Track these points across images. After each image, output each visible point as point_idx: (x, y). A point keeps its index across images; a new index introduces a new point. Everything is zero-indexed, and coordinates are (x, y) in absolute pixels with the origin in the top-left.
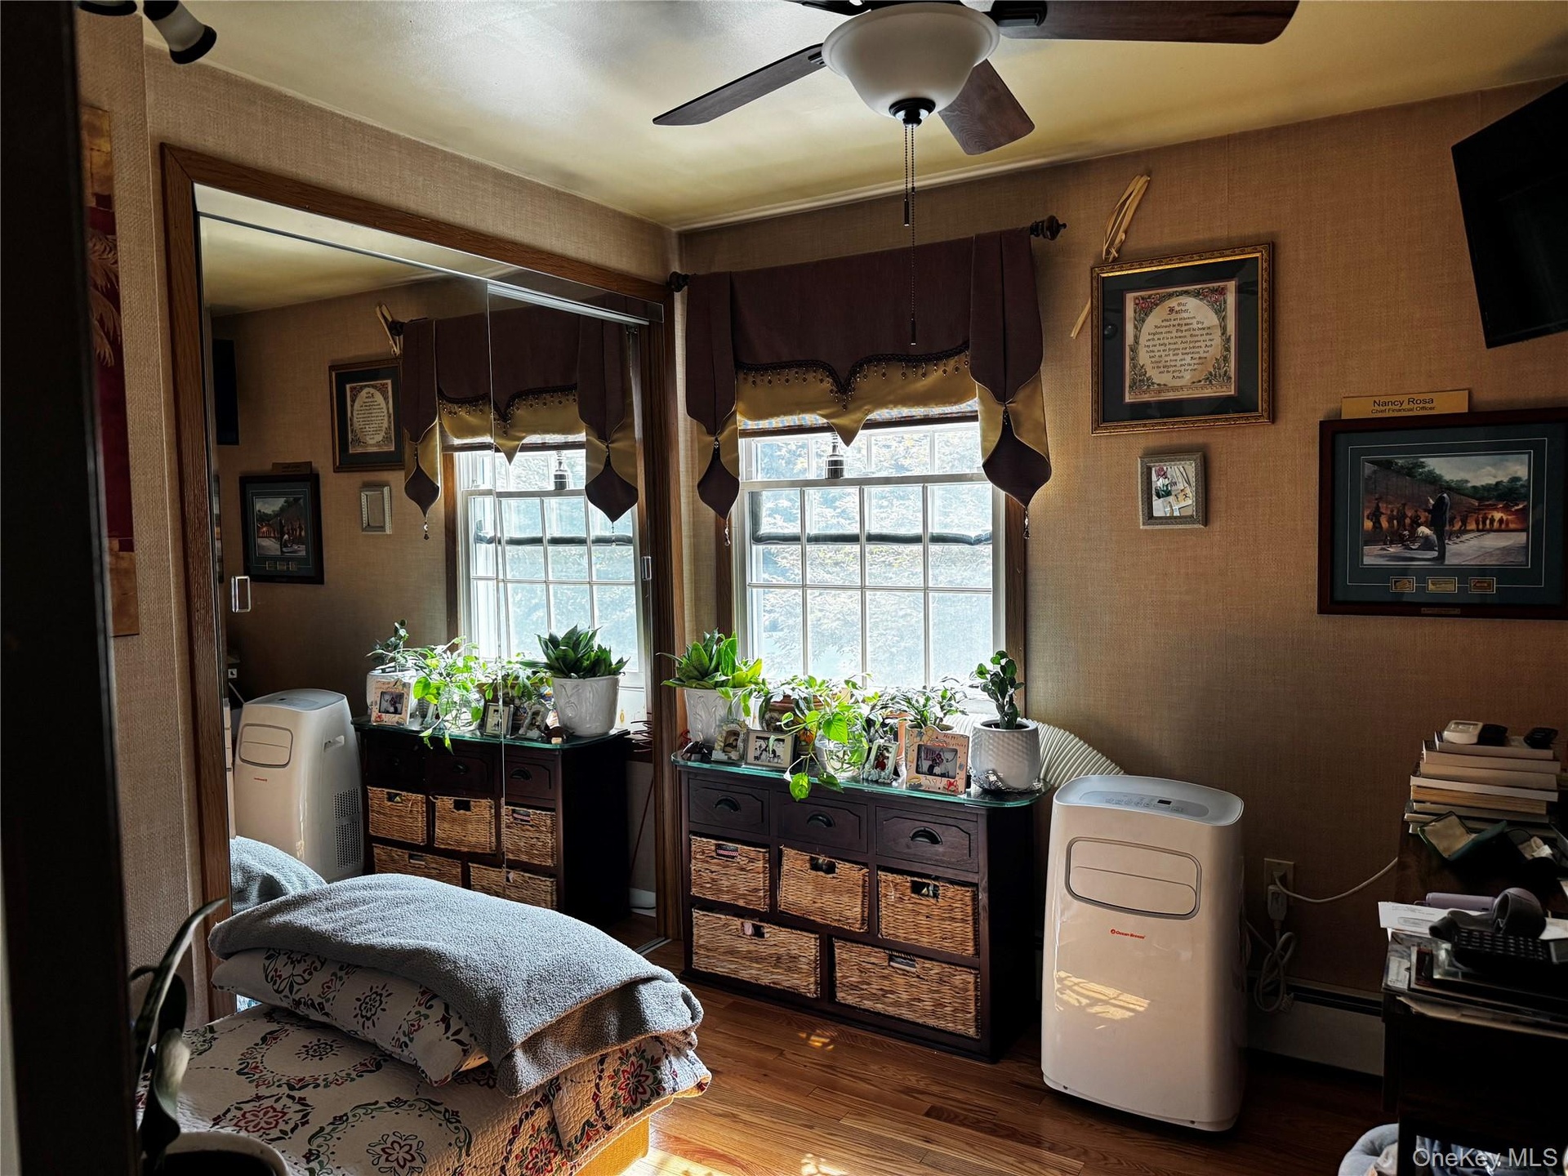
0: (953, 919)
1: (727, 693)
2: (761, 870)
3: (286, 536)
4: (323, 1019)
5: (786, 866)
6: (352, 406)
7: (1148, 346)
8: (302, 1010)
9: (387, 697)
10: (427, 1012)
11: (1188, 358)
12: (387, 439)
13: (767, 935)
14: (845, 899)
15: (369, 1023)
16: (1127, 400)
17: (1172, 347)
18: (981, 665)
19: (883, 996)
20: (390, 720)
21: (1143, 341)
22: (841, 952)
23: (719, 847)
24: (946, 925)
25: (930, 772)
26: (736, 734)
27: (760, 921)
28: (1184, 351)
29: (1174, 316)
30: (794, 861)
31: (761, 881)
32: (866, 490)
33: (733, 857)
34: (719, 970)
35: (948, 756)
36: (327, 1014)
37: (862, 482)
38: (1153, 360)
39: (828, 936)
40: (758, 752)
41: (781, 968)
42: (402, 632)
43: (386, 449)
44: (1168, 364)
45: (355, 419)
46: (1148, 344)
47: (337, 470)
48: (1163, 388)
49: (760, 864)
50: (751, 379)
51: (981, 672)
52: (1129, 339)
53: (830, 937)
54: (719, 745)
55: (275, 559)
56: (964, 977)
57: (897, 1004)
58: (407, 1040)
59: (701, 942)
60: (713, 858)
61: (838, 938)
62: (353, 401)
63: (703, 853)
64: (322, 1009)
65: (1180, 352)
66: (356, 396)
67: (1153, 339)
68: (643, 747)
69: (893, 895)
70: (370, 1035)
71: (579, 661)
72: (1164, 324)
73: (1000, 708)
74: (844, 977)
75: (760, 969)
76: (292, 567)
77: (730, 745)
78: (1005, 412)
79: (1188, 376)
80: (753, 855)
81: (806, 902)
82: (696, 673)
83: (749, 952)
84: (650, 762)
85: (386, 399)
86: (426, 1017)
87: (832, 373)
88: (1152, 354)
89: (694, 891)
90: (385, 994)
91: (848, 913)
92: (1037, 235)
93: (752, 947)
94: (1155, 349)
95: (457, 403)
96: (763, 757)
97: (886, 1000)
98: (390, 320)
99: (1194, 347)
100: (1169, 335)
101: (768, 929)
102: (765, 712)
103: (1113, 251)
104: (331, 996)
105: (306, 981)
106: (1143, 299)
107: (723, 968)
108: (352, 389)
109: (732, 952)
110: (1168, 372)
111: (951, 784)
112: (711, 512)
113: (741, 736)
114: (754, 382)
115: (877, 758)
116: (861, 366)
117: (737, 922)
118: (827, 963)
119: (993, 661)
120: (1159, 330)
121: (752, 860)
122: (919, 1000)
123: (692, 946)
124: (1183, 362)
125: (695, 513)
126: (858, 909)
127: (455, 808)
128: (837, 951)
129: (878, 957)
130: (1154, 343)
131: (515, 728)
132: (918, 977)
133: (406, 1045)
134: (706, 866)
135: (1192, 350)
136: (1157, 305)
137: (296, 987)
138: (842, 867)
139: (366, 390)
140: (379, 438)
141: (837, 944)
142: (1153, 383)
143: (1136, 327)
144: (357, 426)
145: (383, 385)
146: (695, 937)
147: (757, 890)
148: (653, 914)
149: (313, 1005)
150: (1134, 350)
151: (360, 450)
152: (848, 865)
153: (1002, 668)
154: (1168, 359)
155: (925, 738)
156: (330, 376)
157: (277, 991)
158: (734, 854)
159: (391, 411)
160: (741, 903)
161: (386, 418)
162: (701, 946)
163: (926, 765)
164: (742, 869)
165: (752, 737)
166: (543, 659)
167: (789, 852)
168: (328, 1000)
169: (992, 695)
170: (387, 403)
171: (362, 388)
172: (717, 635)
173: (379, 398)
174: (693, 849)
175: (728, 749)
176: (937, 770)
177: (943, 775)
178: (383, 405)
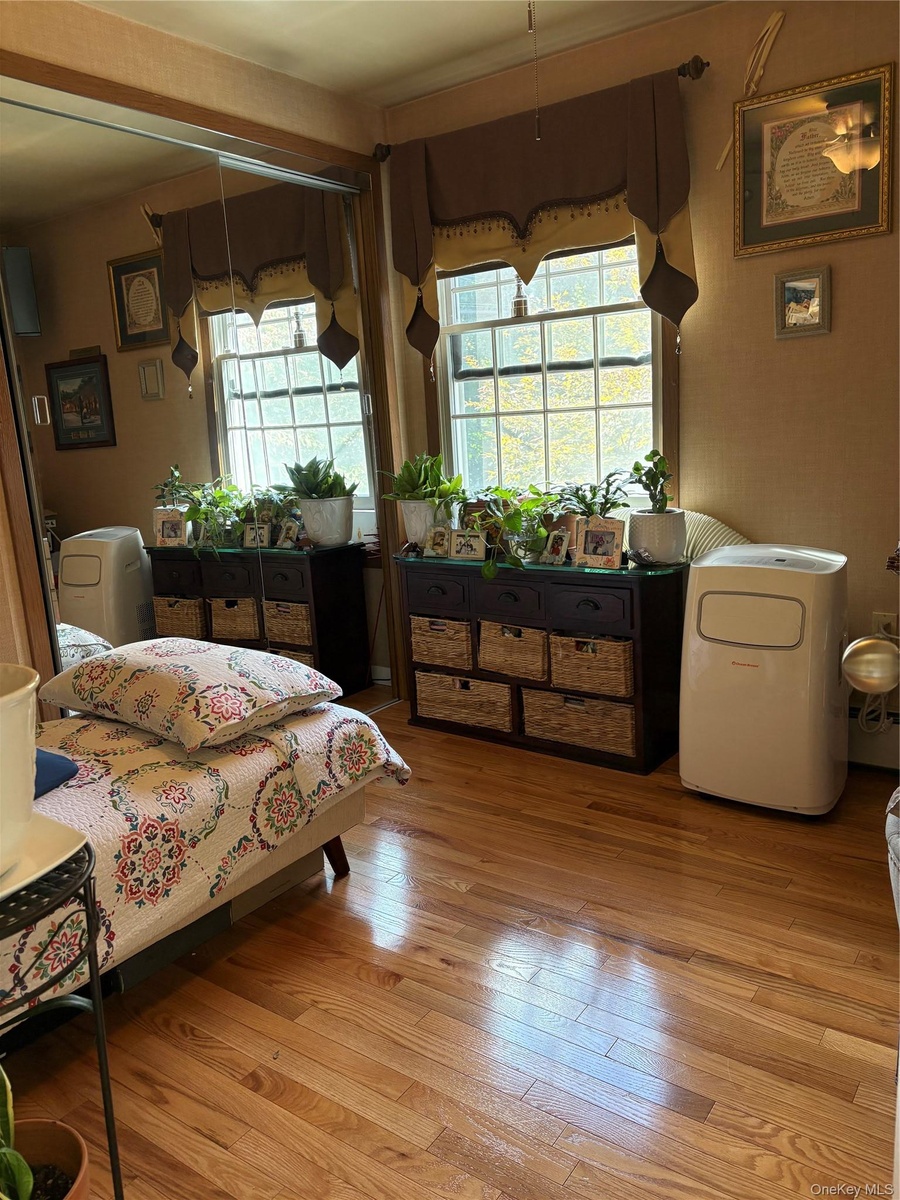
0: (608, 669)
1: (434, 501)
2: (464, 639)
3: (85, 410)
4: (114, 716)
5: (483, 634)
6: (128, 294)
7: (783, 172)
8: (101, 711)
9: (168, 525)
10: (183, 705)
11: (818, 179)
12: (156, 318)
13: (472, 688)
14: (529, 657)
15: (144, 716)
16: (765, 223)
17: (804, 170)
18: (637, 463)
19: (561, 729)
20: (172, 543)
21: (778, 168)
22: (529, 698)
23: (432, 623)
24: (603, 673)
25: (595, 552)
26: (442, 535)
27: (467, 677)
28: (815, 173)
29: (806, 141)
30: (489, 630)
31: (465, 647)
32: (546, 325)
33: (443, 630)
34: (438, 716)
35: (607, 538)
36: (116, 713)
37: (542, 318)
38: (787, 184)
39: (518, 686)
40: (459, 547)
41: (482, 711)
42: (177, 474)
43: (155, 328)
44: (801, 186)
45: (131, 306)
46: (783, 169)
47: (120, 350)
48: (796, 208)
49: (463, 634)
50: (445, 233)
51: (637, 468)
52: (767, 167)
53: (519, 687)
54: (428, 545)
55: (76, 430)
56: (622, 710)
57: (571, 734)
58: (170, 725)
59: (423, 695)
60: (427, 631)
61: (526, 687)
62: (128, 290)
63: (421, 628)
64: (113, 709)
65: (811, 174)
66: (130, 285)
67: (788, 165)
68: (375, 555)
69: (561, 653)
70: (146, 724)
71: (318, 485)
72: (799, 149)
73: (653, 497)
74: (532, 716)
75: (468, 714)
76: (92, 434)
77: (438, 544)
78: (659, 241)
79: (818, 196)
80: (457, 627)
81: (499, 660)
82: (408, 487)
83: (459, 701)
84: (380, 568)
85: (153, 285)
86: (182, 708)
87: (512, 221)
88: (787, 179)
89: (415, 658)
90: (155, 695)
91: (531, 667)
92: (684, 76)
93: (461, 698)
94: (790, 173)
95: (208, 280)
96: (463, 551)
97: (563, 732)
98: (151, 214)
99: (823, 169)
100: (801, 160)
101: (473, 683)
102: (464, 516)
103: (753, 86)
104: (118, 699)
105: (102, 691)
106: (779, 128)
107: (440, 714)
108: (127, 279)
109: (446, 702)
110: (801, 193)
111: (609, 561)
112: (420, 356)
113: (447, 537)
114: (448, 236)
115: (553, 546)
116: (536, 213)
117: (449, 679)
118: (517, 707)
119: (648, 458)
120: (792, 156)
121: (457, 632)
122: (588, 730)
123: (416, 699)
124: (813, 184)
125: (405, 357)
126: (540, 663)
127: (227, 606)
128: (524, 697)
129: (555, 700)
130: (789, 168)
131: (273, 542)
132: (587, 713)
133: (170, 729)
134: (423, 638)
135: (821, 172)
136: (791, 132)
137: (95, 695)
138: (527, 632)
139: (138, 279)
140: (150, 318)
141: (524, 691)
142: (787, 206)
143: (772, 155)
144: (132, 310)
145: (150, 273)
146: (418, 693)
147: (461, 655)
148: (389, 683)
149: (107, 706)
150: (770, 176)
151: (136, 331)
152: (531, 630)
153: (655, 463)
154: (799, 181)
155: (591, 525)
156: (109, 270)
157: (82, 699)
158: (444, 628)
159: (158, 295)
160: (450, 665)
161: (154, 302)
162: (423, 699)
163: (591, 547)
164: (450, 639)
165: (454, 535)
166: (291, 484)
167: (485, 624)
168: (116, 702)
169: (646, 487)
170: (155, 288)
171: (134, 277)
172: (425, 457)
173: (148, 284)
174: (412, 626)
175: (436, 547)
176: (600, 550)
177: (604, 554)
178: (152, 291)
